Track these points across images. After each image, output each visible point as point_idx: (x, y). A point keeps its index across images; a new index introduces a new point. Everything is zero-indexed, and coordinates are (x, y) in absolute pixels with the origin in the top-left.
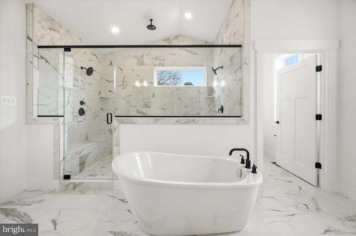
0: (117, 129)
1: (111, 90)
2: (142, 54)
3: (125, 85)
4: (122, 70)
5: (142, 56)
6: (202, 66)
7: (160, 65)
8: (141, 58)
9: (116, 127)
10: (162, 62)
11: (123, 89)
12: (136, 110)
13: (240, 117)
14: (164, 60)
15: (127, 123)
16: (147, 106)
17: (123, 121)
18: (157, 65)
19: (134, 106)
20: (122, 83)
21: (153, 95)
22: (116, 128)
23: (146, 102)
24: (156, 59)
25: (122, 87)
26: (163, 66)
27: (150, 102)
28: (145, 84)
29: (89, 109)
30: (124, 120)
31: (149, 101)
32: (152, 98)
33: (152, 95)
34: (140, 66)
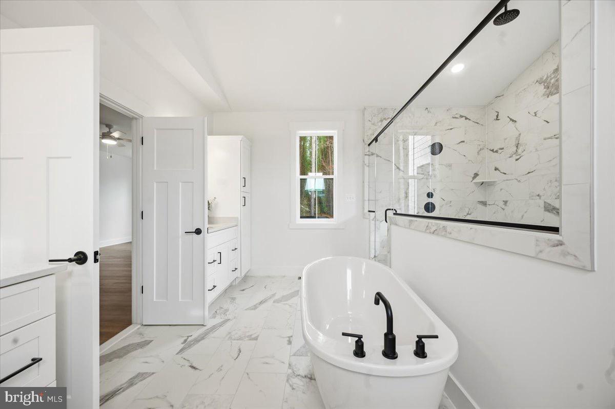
1: (497, 167)
3: (520, 151)
4: (516, 121)
11: (517, 160)
12: (542, 205)
19: (538, 195)
20: (516, 148)
25: (515, 157)
29: (446, 204)
34: (551, 98)
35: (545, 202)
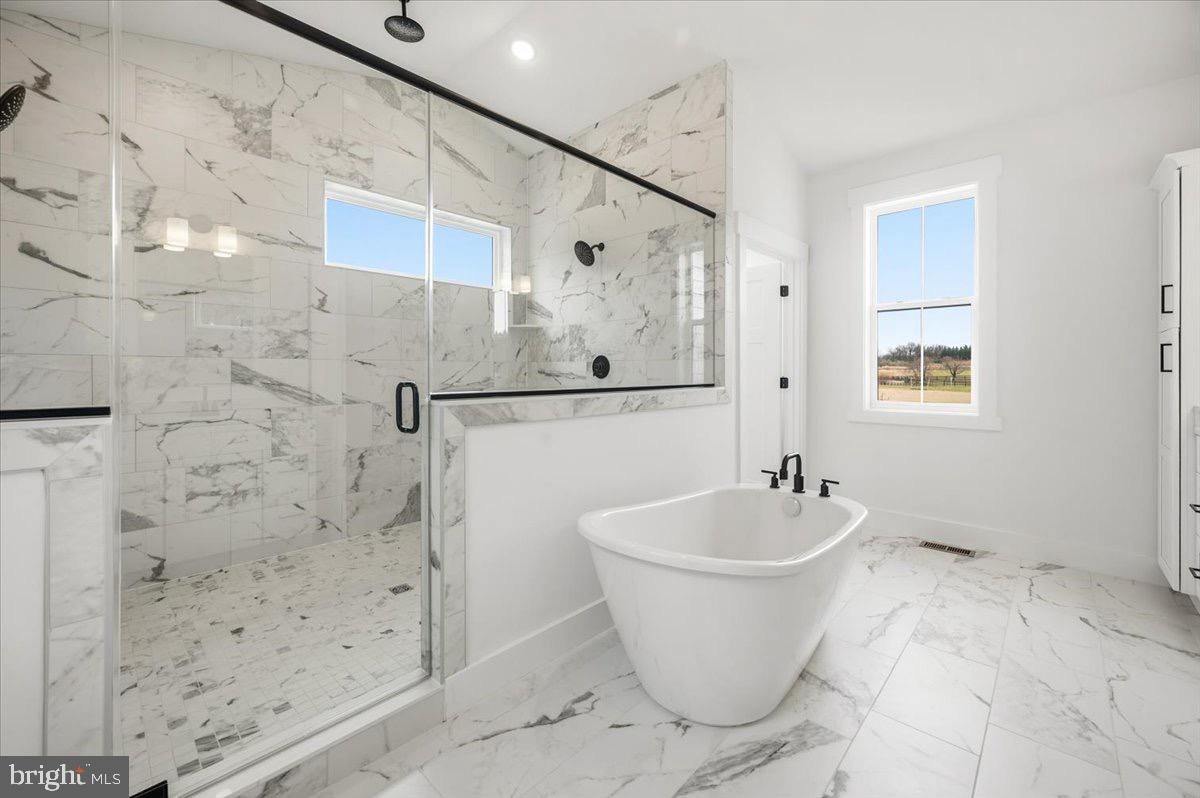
0: (457, 452)
2: (264, 103)
3: (152, 230)
5: (267, 112)
6: (499, 223)
7: (352, 176)
8: (260, 121)
9: (452, 442)
10: (360, 167)
11: (139, 250)
13: (712, 385)
14: (368, 161)
15: (494, 422)
16: (285, 347)
17: (480, 414)
18: (338, 175)
19: (216, 348)
20: (134, 219)
21: (323, 302)
22: (455, 449)
23: (286, 329)
24: (337, 148)
25: (130, 241)
26: (364, 187)
27: (306, 332)
28: (227, 244)
30: (483, 409)
31: (299, 329)
32: (317, 314)
33: (317, 303)
34: (249, 156)
35: (233, 364)
